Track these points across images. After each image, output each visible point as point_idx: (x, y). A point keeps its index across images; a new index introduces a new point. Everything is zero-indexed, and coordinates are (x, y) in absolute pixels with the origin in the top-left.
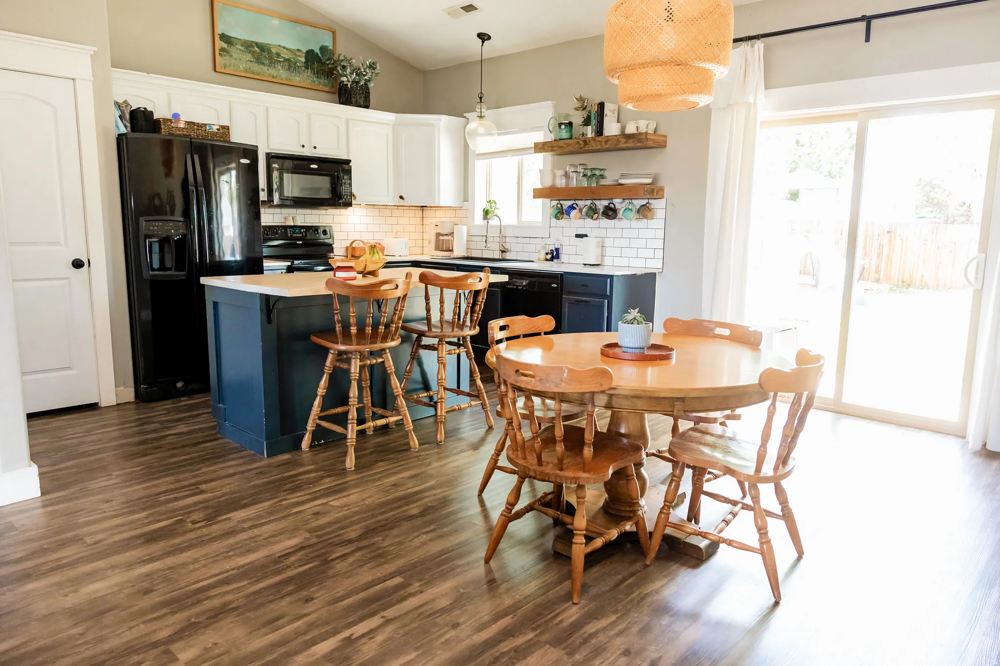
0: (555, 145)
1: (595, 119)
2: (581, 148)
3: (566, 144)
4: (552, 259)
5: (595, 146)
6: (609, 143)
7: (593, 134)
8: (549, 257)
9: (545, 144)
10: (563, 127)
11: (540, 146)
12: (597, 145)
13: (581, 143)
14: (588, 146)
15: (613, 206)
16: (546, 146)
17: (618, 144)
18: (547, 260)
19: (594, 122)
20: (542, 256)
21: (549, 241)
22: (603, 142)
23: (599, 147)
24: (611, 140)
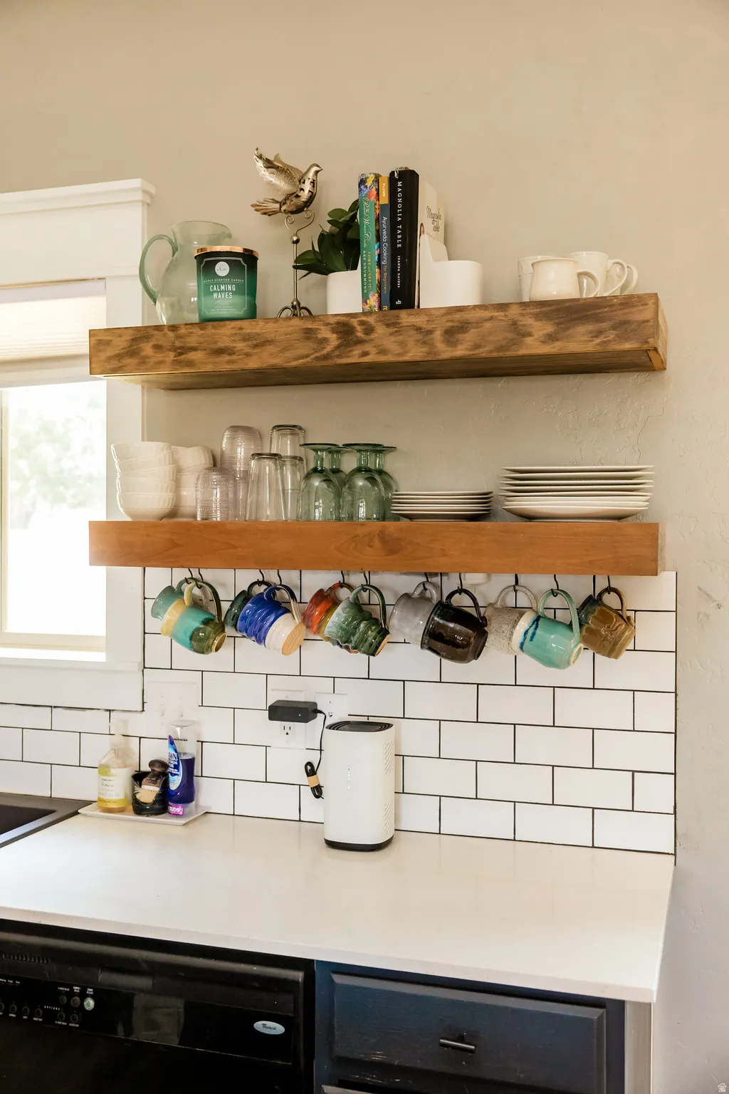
0: (192, 341)
1: (378, 238)
2: (326, 357)
3: (246, 338)
4: (163, 804)
5: (395, 348)
6: (469, 338)
7: (373, 301)
8: (148, 792)
9: (141, 335)
10: (222, 269)
11: (120, 344)
12: (402, 344)
13: (325, 333)
14: (357, 351)
15: (469, 602)
16: (147, 349)
17: (513, 343)
18: (140, 808)
19: (371, 250)
20: (117, 788)
21: (138, 725)
22: (438, 335)
23: (415, 353)
24: (478, 323)
